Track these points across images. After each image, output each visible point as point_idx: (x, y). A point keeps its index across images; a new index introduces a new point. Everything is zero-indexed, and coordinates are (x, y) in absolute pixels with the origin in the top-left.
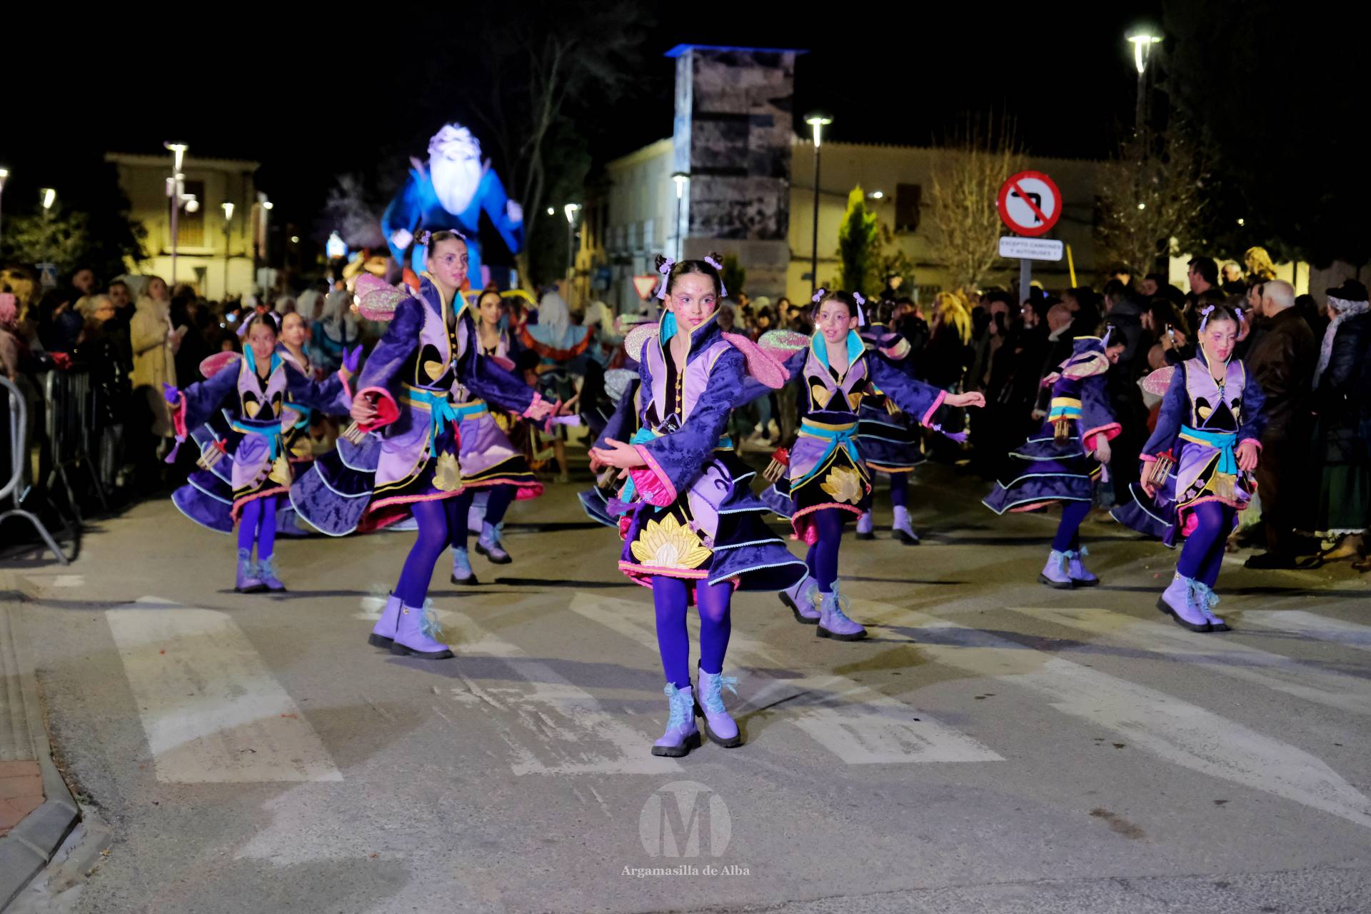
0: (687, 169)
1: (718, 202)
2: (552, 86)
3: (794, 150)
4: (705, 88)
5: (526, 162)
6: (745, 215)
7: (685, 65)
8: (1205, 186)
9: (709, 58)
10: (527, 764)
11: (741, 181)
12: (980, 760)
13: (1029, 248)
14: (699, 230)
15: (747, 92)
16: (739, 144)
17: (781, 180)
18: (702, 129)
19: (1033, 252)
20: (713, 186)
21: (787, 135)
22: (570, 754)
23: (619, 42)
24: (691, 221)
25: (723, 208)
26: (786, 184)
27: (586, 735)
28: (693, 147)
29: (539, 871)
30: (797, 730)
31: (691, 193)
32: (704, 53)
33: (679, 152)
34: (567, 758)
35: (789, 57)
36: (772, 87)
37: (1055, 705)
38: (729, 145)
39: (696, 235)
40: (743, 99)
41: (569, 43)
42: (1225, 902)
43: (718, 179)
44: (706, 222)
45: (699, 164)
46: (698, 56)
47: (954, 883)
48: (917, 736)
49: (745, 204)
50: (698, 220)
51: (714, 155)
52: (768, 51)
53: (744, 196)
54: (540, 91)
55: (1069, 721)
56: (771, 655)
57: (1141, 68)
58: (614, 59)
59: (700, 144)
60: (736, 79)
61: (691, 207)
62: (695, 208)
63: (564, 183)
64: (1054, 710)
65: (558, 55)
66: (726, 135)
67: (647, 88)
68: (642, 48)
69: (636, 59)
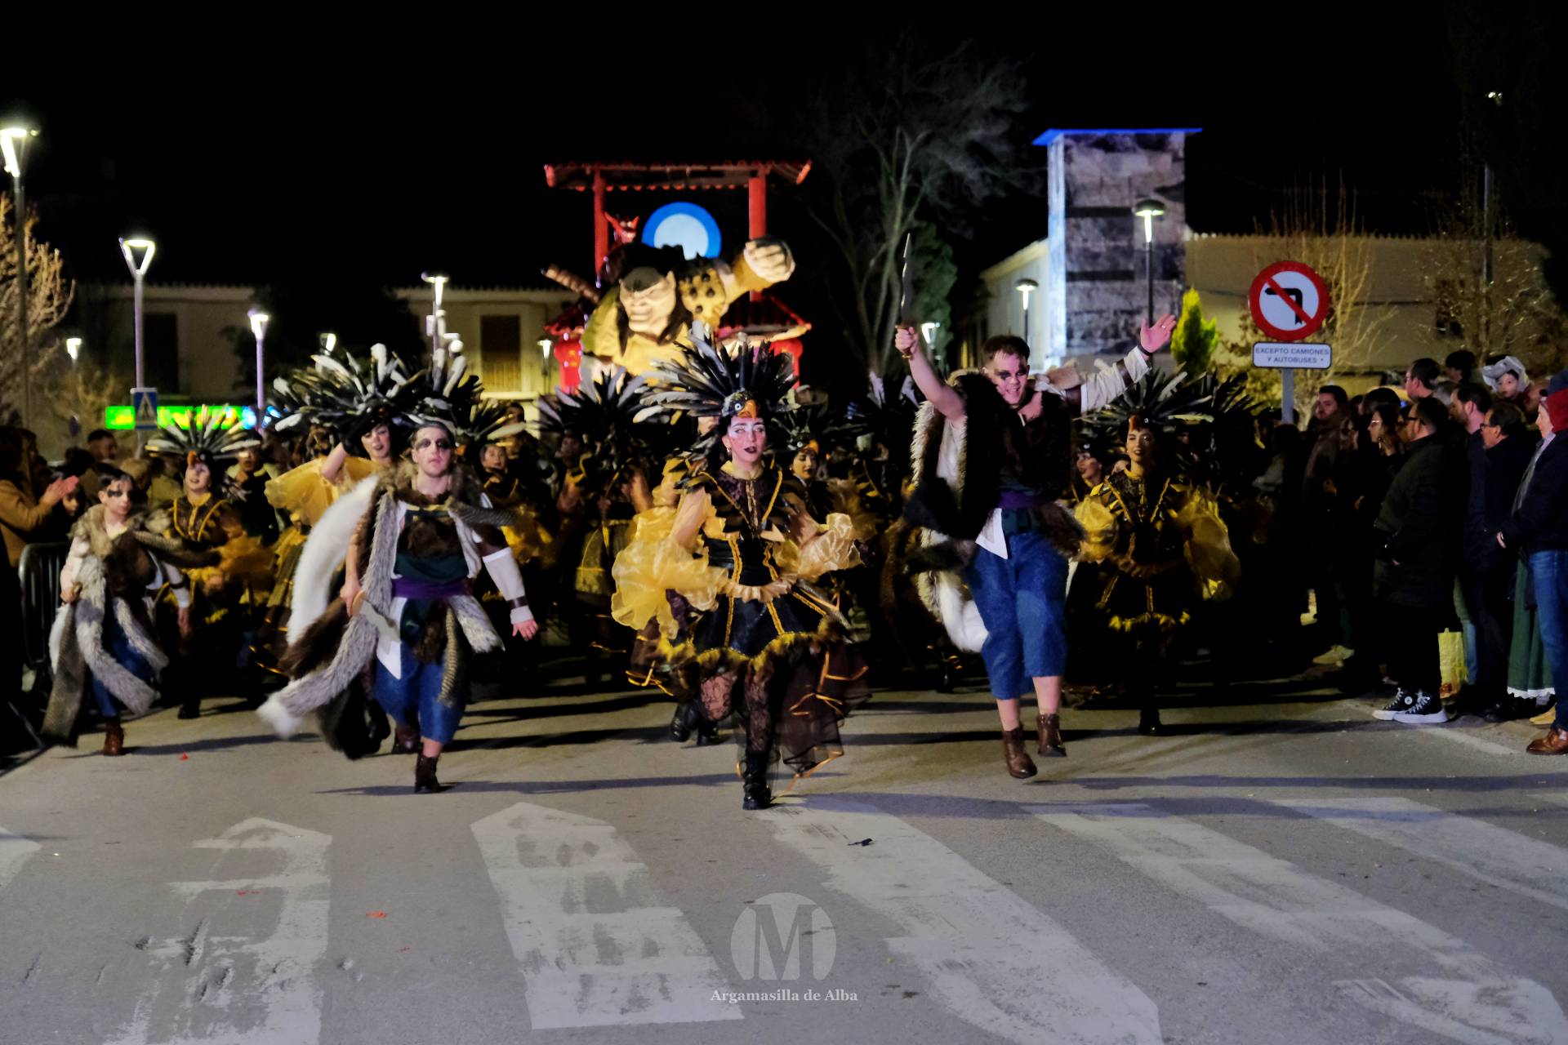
1: (1100, 312)
2: (903, 187)
3: (1187, 246)
4: (1080, 180)
5: (877, 277)
6: (1133, 325)
7: (1056, 153)
9: (1082, 144)
11: (1127, 285)
13: (1289, 355)
14: (1079, 346)
15: (1130, 180)
16: (1123, 243)
17: (1175, 282)
18: (1078, 227)
19: (1295, 360)
20: (1094, 293)
21: (1179, 230)
23: (977, 133)
24: (1069, 335)
25: (1108, 319)
26: (1180, 287)
28: (1068, 249)
31: (1068, 303)
32: (1077, 139)
33: (1052, 255)
35: (1177, 138)
36: (1160, 175)
38: (1112, 244)
39: (1076, 351)
40: (1126, 191)
41: (921, 136)
43: (1098, 284)
44: (1087, 336)
45: (1076, 269)
46: (1070, 142)
49: (1131, 313)
50: (1078, 334)
51: (1096, 256)
52: (1153, 132)
53: (1130, 304)
54: (891, 194)
58: (978, 152)
59: (1077, 244)
60: (1116, 167)
61: (1068, 320)
62: (1074, 320)
63: (925, 299)
65: (909, 149)
66: (1106, 233)
67: (1017, 184)
68: (1008, 136)
69: (1001, 149)
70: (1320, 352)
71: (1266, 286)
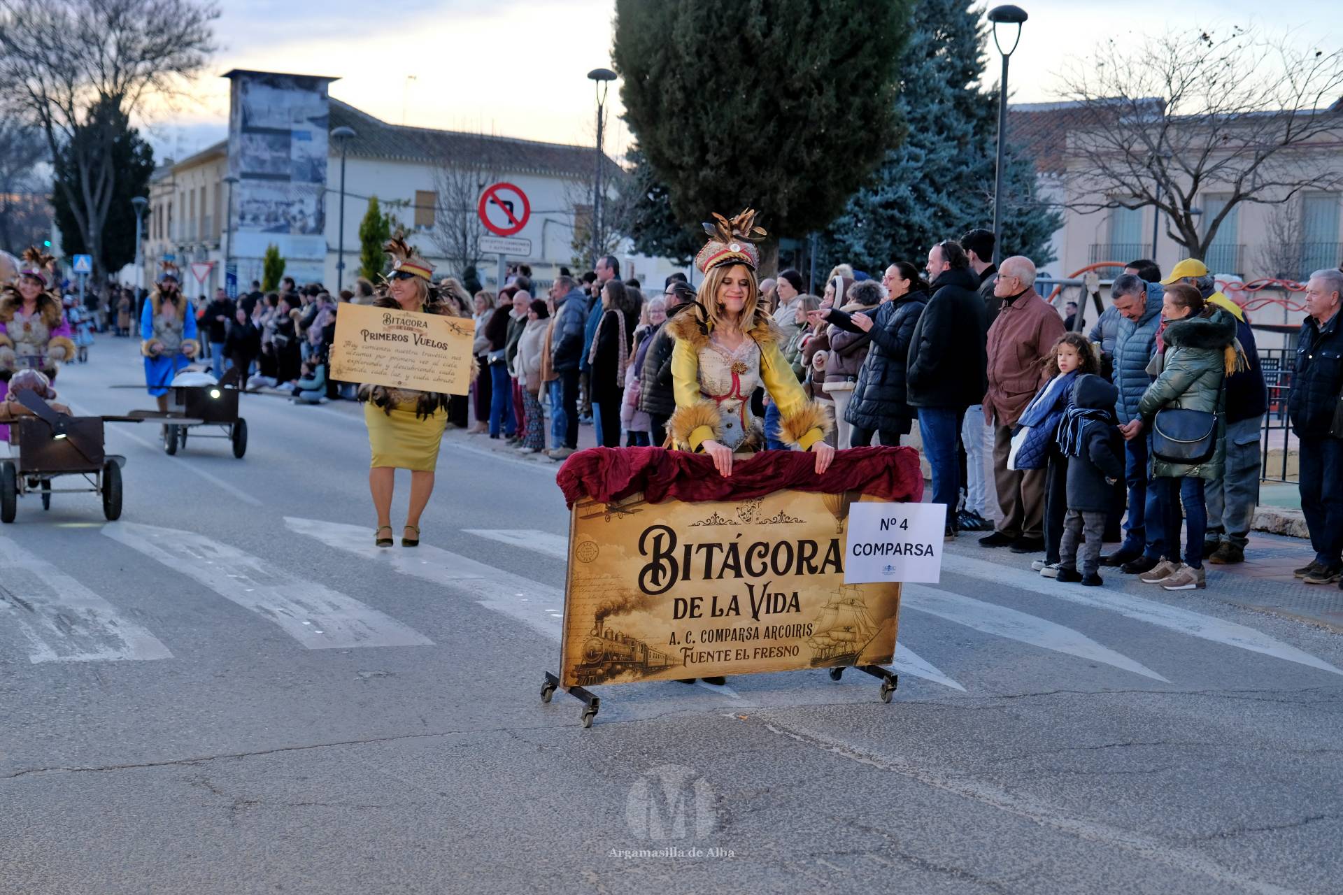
1: (265, 203)
8: (655, 197)
9: (256, 81)
10: (43, 654)
11: (285, 184)
12: (416, 643)
13: (504, 245)
14: (249, 225)
15: (290, 111)
16: (283, 155)
17: (319, 185)
18: (251, 140)
19: (508, 249)
20: (260, 188)
22: (81, 646)
25: (270, 207)
26: (322, 189)
27: (97, 631)
28: (244, 156)
29: (42, 735)
30: (275, 625)
33: (232, 160)
34: (78, 649)
36: (311, 108)
37: (482, 603)
38: (275, 154)
40: (286, 117)
42: (585, 744)
43: (264, 182)
44: (255, 219)
45: (248, 170)
47: (381, 737)
48: (369, 628)
49: (288, 205)
51: (263, 162)
53: (287, 198)
55: (490, 613)
56: (263, 567)
59: (250, 153)
60: (280, 100)
61: (242, 206)
62: (246, 207)
64: (480, 606)
66: (271, 146)
70: (524, 244)
71: (490, 198)
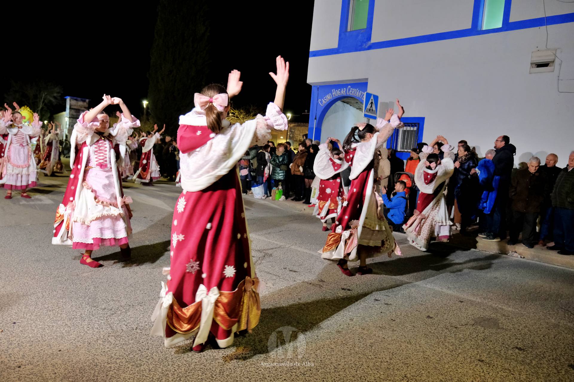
0: (68, 116)
4: (72, 104)
7: (68, 100)
23: (55, 95)
24: (69, 125)
31: (69, 121)
32: (72, 98)
35: (87, 100)
36: (84, 105)
39: (69, 128)
40: (79, 107)
41: (46, 94)
43: (74, 119)
45: (71, 117)
51: (72, 115)
52: (84, 99)
54: (40, 101)
57: (145, 107)
58: (55, 98)
61: (69, 123)
63: (44, 118)
65: (44, 95)
66: (75, 112)
67: (61, 103)
68: (60, 96)
69: (59, 98)
